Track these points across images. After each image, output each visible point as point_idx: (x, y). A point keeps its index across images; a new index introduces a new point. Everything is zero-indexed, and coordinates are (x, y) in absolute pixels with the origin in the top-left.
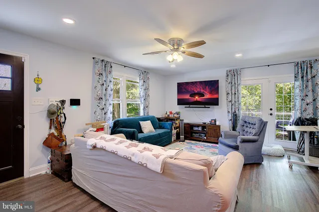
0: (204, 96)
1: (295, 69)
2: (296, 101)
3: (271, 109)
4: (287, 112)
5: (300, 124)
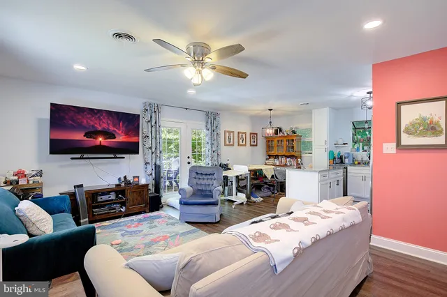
0: (115, 138)
1: (206, 118)
3: (189, 157)
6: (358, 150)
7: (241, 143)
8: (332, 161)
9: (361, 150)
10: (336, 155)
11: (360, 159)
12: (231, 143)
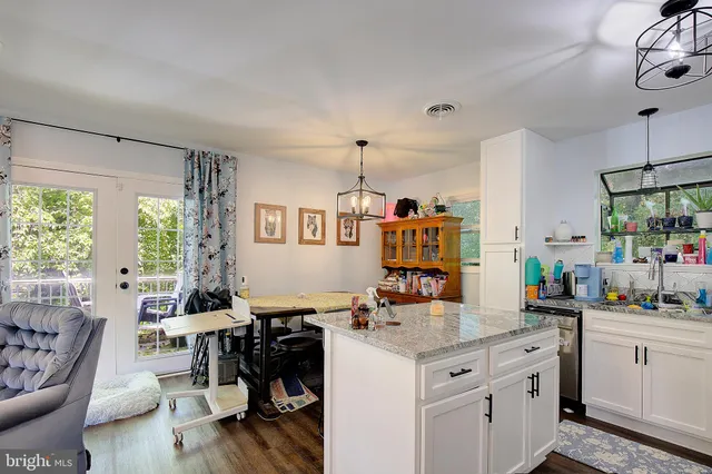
1: (186, 167)
2: (188, 248)
3: (124, 271)
4: (166, 272)
5: (197, 308)
6: (618, 256)
7: (308, 235)
8: (533, 289)
9: (628, 257)
10: (549, 272)
11: (623, 284)
12: (278, 235)
